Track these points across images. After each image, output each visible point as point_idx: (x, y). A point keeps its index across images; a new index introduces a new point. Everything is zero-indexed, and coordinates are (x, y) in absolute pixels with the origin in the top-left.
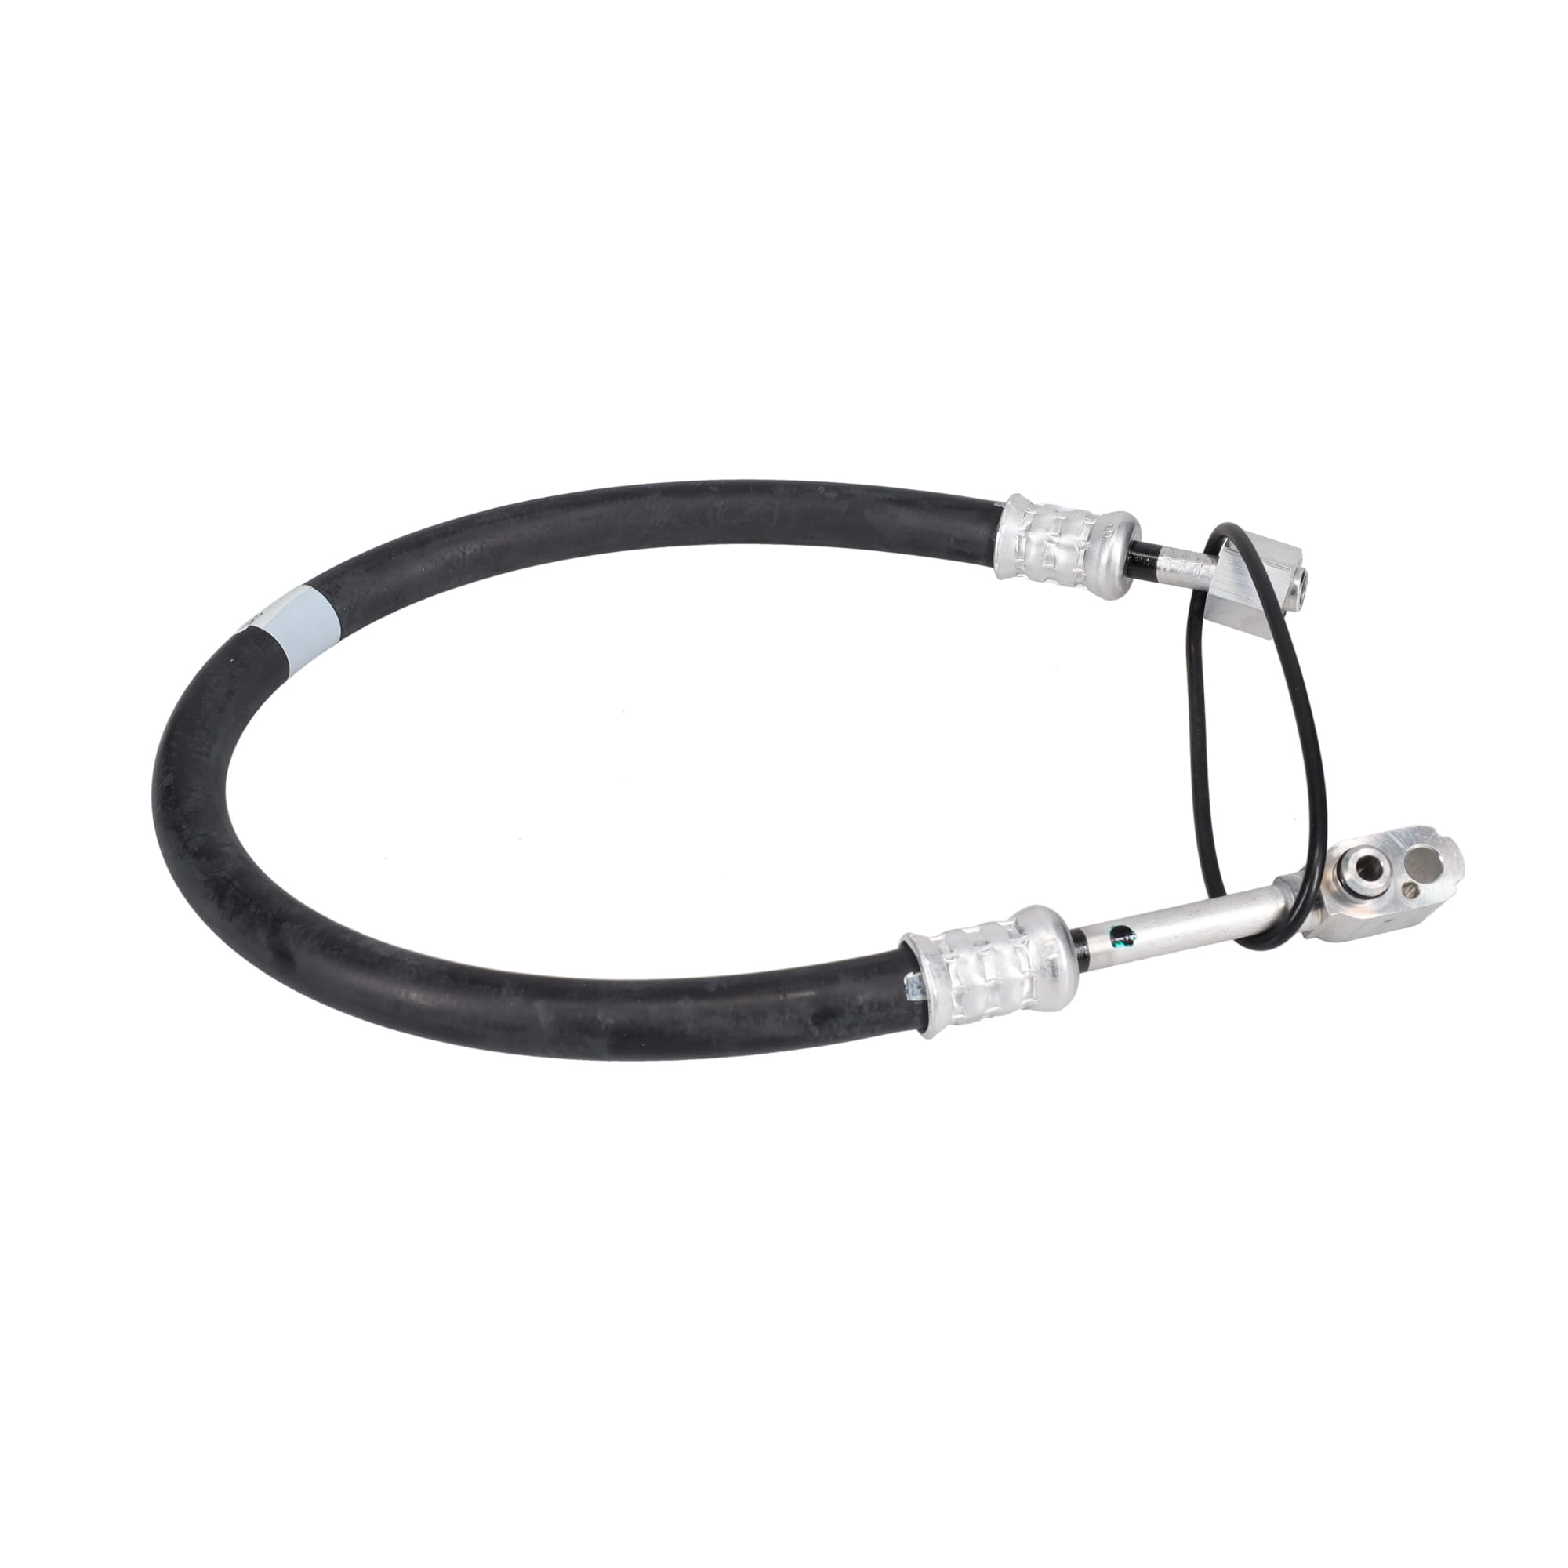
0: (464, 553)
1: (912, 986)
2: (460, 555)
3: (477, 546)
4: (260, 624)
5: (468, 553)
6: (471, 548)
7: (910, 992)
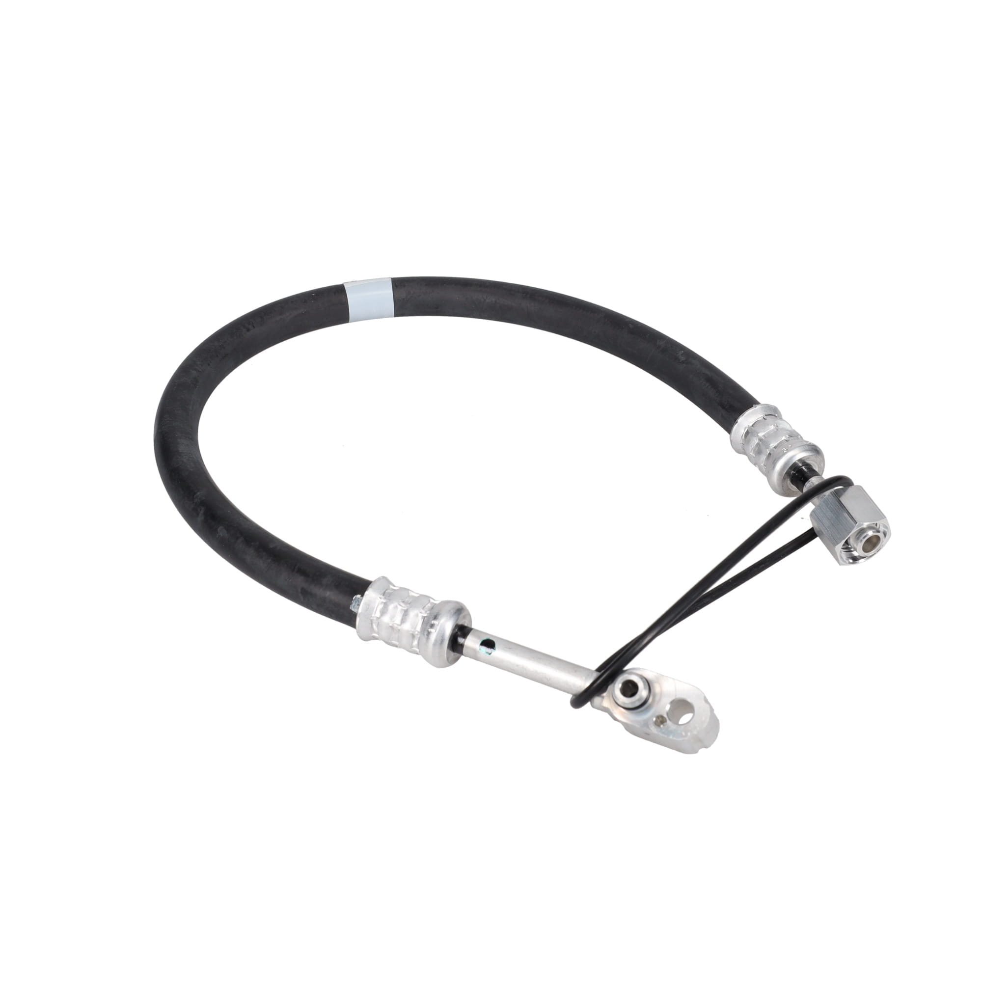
0: (485, 300)
1: (356, 602)
2: (482, 300)
3: (494, 300)
4: (346, 287)
5: (487, 301)
6: (490, 299)
7: (353, 605)
